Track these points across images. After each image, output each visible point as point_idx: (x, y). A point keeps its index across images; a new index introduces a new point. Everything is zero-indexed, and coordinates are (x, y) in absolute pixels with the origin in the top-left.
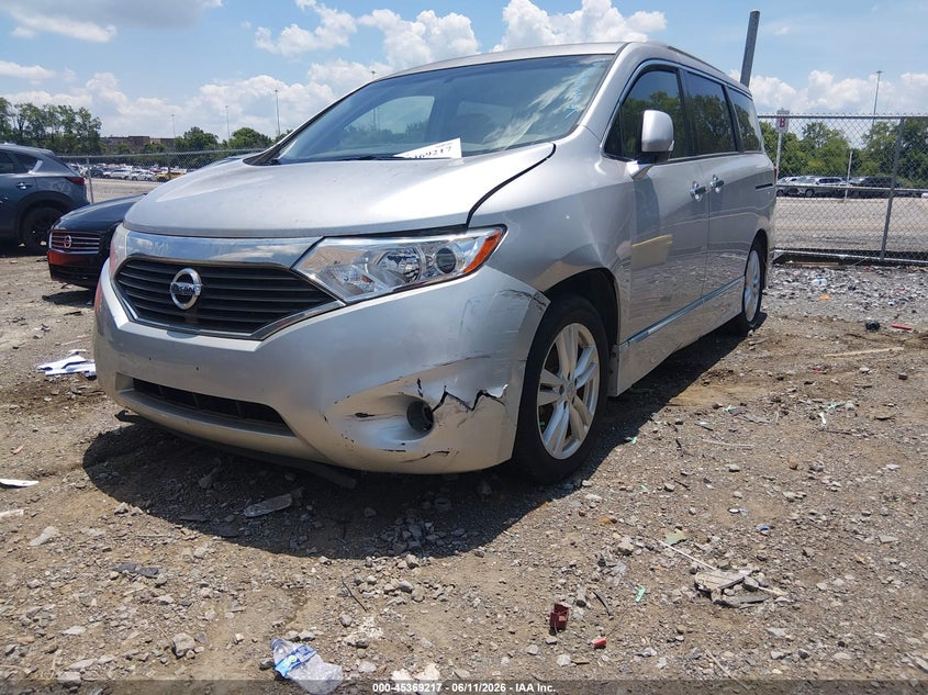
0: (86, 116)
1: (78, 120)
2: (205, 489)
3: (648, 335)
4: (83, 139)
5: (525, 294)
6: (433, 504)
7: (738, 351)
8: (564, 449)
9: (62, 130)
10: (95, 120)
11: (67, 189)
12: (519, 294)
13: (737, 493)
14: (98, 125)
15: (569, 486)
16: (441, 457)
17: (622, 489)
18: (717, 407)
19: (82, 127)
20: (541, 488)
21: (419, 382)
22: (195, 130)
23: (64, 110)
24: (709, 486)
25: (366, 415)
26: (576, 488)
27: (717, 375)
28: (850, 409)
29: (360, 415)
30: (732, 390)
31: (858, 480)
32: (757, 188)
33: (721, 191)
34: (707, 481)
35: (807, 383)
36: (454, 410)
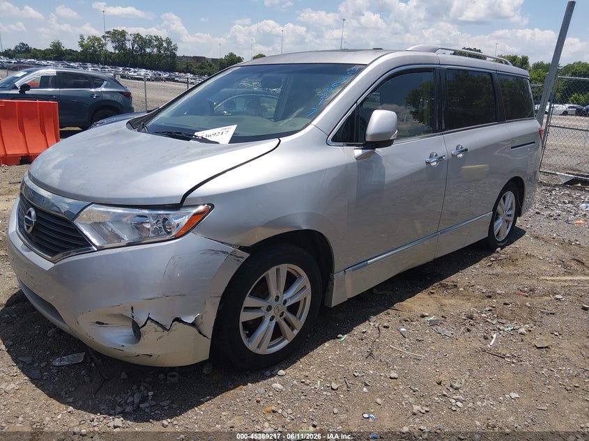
0: (169, 43)
1: (165, 45)
2: (50, 338)
3: (367, 264)
4: (167, 56)
5: (223, 252)
6: (166, 376)
7: (477, 266)
8: (269, 347)
9: (155, 50)
10: (174, 46)
11: (119, 99)
12: (217, 252)
13: (379, 400)
14: (176, 49)
15: (268, 373)
16: (148, 358)
17: (302, 382)
18: (423, 316)
19: (166, 49)
20: (248, 373)
21: (132, 308)
22: (231, 55)
23: (157, 39)
24: (365, 389)
25: (103, 324)
26: (272, 376)
27: (445, 287)
28: (521, 334)
29: (98, 323)
30: (446, 302)
31: (479, 403)
32: (512, 148)
33: (463, 157)
34: (366, 385)
35: (505, 304)
36: (154, 330)
